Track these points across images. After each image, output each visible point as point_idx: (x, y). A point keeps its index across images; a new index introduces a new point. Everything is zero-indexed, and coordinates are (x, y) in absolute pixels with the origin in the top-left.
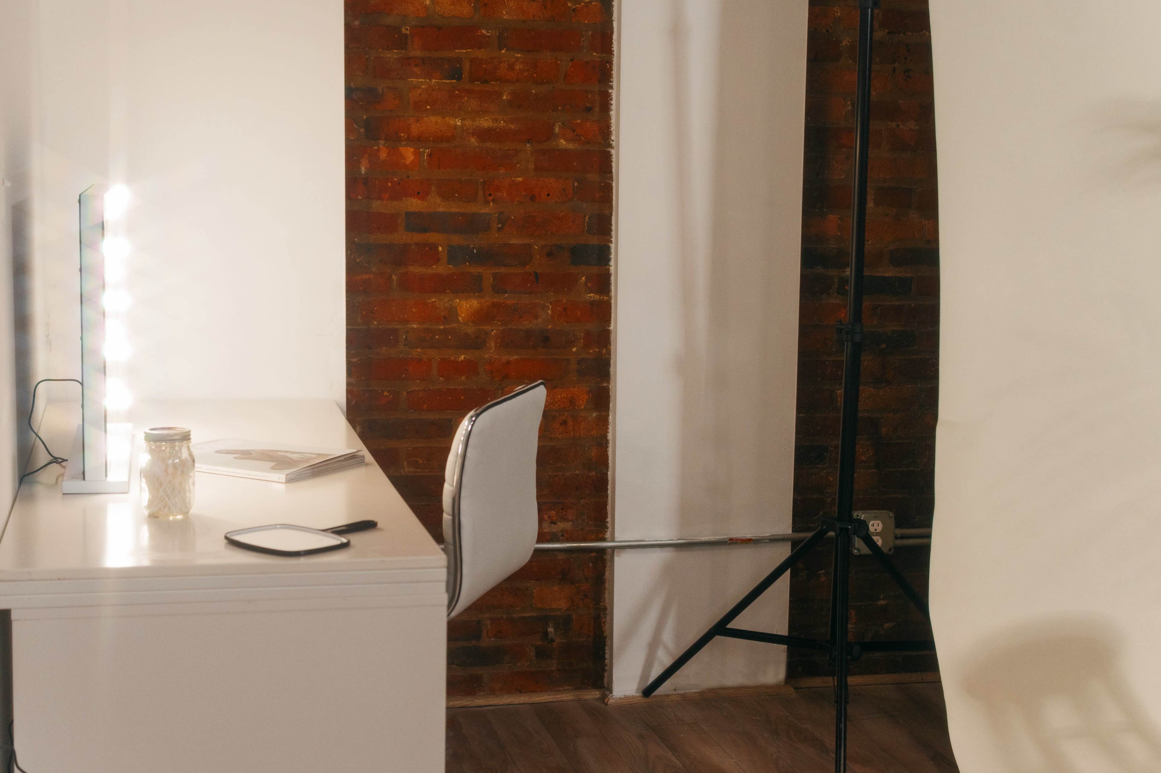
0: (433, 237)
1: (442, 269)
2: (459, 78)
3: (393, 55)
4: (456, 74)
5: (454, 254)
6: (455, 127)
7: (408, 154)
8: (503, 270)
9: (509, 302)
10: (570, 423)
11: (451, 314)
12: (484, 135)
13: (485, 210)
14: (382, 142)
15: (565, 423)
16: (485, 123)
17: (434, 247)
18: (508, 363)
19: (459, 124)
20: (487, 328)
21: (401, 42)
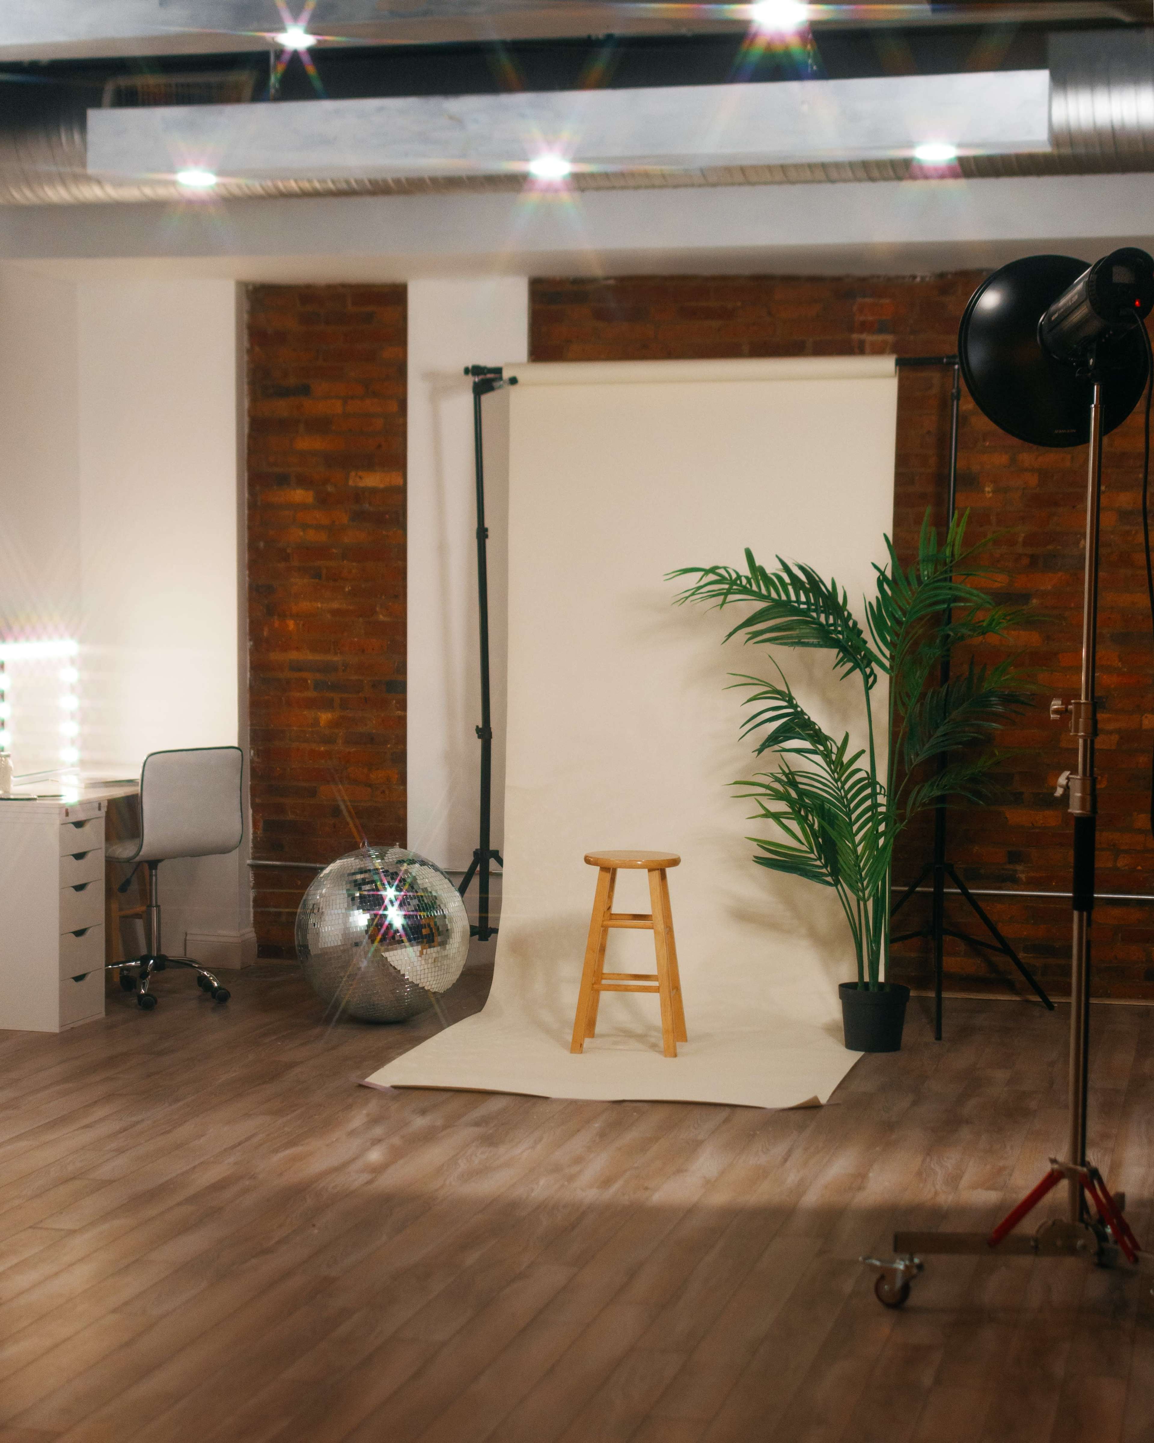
0: (305, 675)
1: (311, 694)
2: (320, 578)
3: (282, 565)
4: (318, 575)
5: (318, 686)
6: (318, 608)
7: (291, 624)
8: (345, 695)
9: (350, 715)
10: (387, 792)
11: (316, 722)
12: (335, 613)
13: (335, 659)
14: (276, 617)
15: (383, 792)
16: (335, 605)
17: (305, 680)
18: (349, 753)
19: (320, 606)
20: (336, 731)
21: (286, 558)
